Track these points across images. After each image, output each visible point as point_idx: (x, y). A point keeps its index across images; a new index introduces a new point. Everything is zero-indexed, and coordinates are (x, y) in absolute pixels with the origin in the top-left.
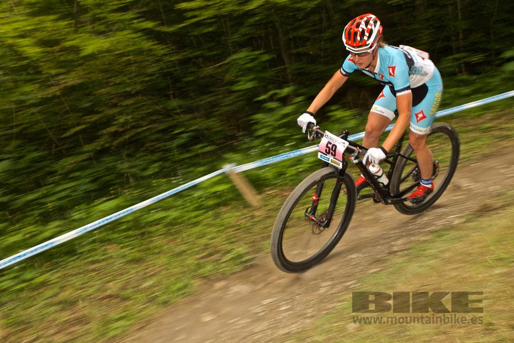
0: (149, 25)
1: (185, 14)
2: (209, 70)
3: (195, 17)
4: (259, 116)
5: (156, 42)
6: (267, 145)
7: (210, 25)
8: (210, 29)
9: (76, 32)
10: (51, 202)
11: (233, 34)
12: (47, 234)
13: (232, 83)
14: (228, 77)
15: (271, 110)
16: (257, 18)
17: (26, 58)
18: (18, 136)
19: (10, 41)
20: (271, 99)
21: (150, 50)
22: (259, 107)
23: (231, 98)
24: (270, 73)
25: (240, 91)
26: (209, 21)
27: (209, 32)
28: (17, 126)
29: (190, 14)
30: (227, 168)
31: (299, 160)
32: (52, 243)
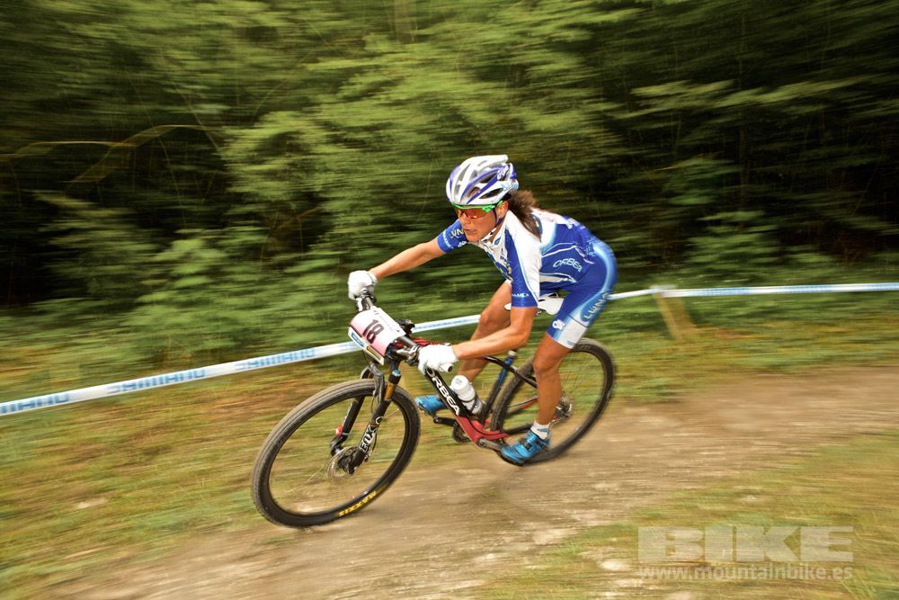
0: (602, 107)
1: (637, 102)
2: (649, 175)
3: (648, 107)
4: (698, 240)
5: (602, 130)
6: (701, 276)
7: (668, 119)
8: (661, 125)
9: (519, 104)
10: (458, 283)
11: (683, 136)
12: (454, 313)
13: (672, 194)
14: (667, 187)
15: (716, 235)
16: (720, 121)
17: (467, 124)
18: (428, 209)
19: (456, 104)
20: (718, 223)
21: (588, 139)
22: (701, 228)
23: (666, 213)
24: (725, 191)
25: (680, 206)
26: (661, 115)
27: (660, 128)
28: (429, 198)
29: (643, 103)
30: (654, 290)
31: (741, 302)
32: (465, 321)
